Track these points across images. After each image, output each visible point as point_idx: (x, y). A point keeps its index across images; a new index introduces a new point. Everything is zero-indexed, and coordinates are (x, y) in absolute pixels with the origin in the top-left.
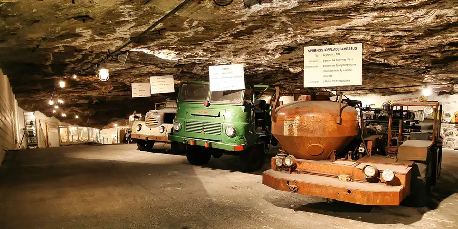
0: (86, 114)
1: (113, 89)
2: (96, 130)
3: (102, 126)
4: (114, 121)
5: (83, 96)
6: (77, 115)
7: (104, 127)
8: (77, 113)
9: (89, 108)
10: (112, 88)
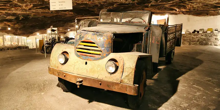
0: (16, 27)
1: (33, 7)
2: (24, 38)
3: (29, 34)
4: (36, 31)
5: (10, 13)
6: (9, 27)
7: (30, 35)
8: (9, 26)
9: (18, 23)
10: (32, 5)
